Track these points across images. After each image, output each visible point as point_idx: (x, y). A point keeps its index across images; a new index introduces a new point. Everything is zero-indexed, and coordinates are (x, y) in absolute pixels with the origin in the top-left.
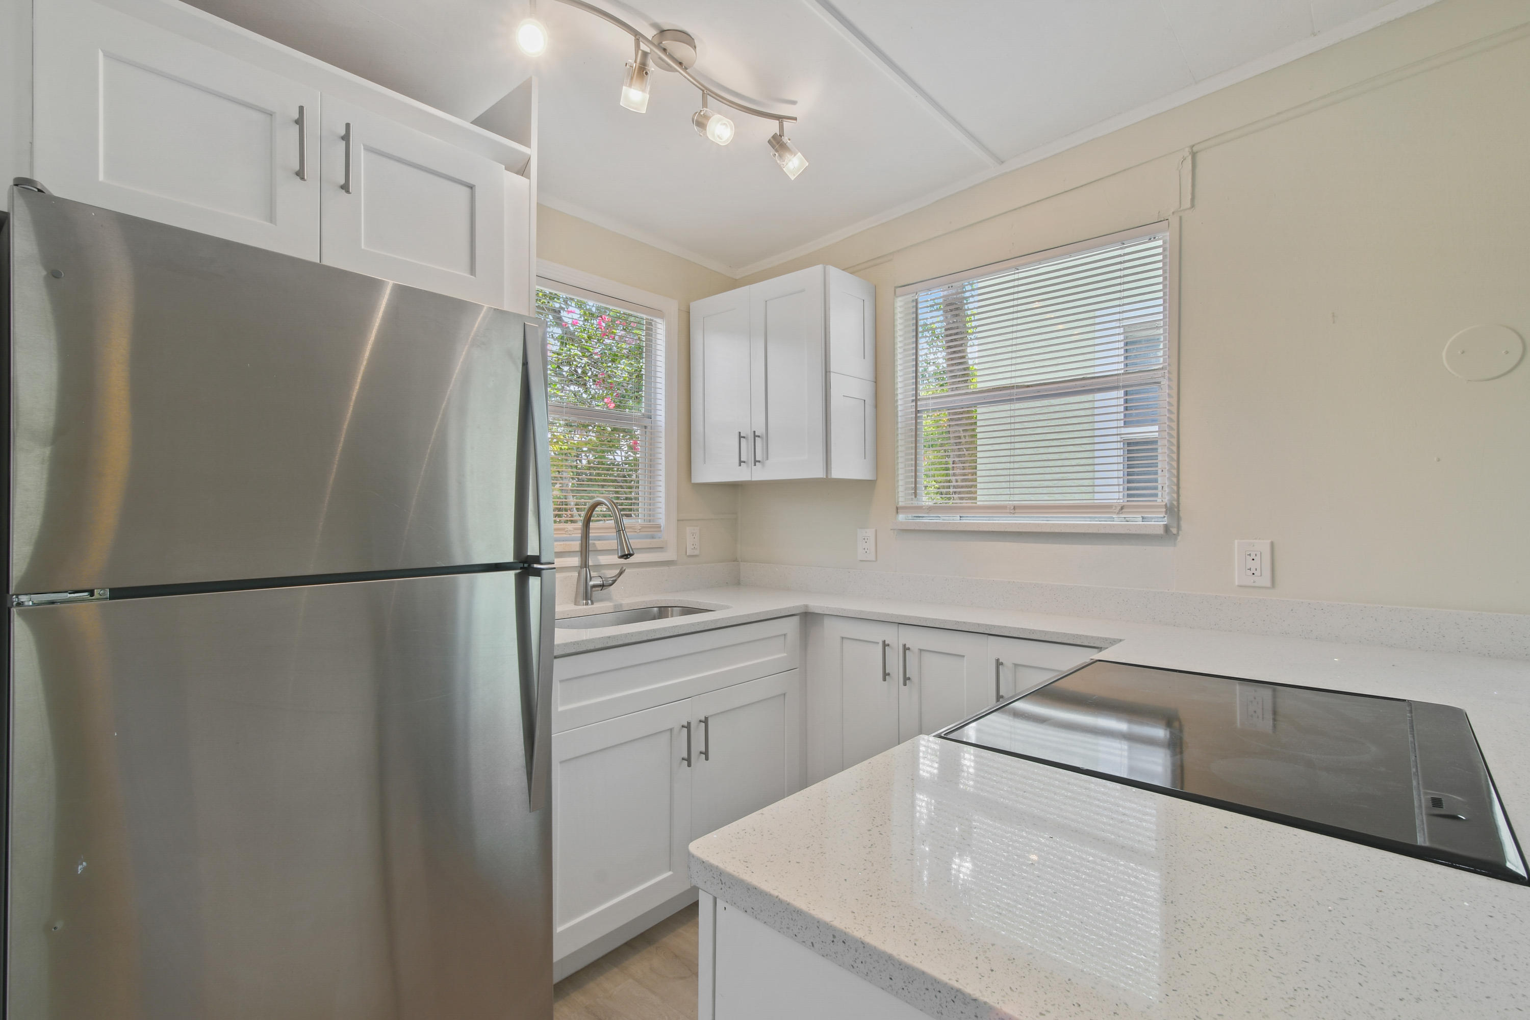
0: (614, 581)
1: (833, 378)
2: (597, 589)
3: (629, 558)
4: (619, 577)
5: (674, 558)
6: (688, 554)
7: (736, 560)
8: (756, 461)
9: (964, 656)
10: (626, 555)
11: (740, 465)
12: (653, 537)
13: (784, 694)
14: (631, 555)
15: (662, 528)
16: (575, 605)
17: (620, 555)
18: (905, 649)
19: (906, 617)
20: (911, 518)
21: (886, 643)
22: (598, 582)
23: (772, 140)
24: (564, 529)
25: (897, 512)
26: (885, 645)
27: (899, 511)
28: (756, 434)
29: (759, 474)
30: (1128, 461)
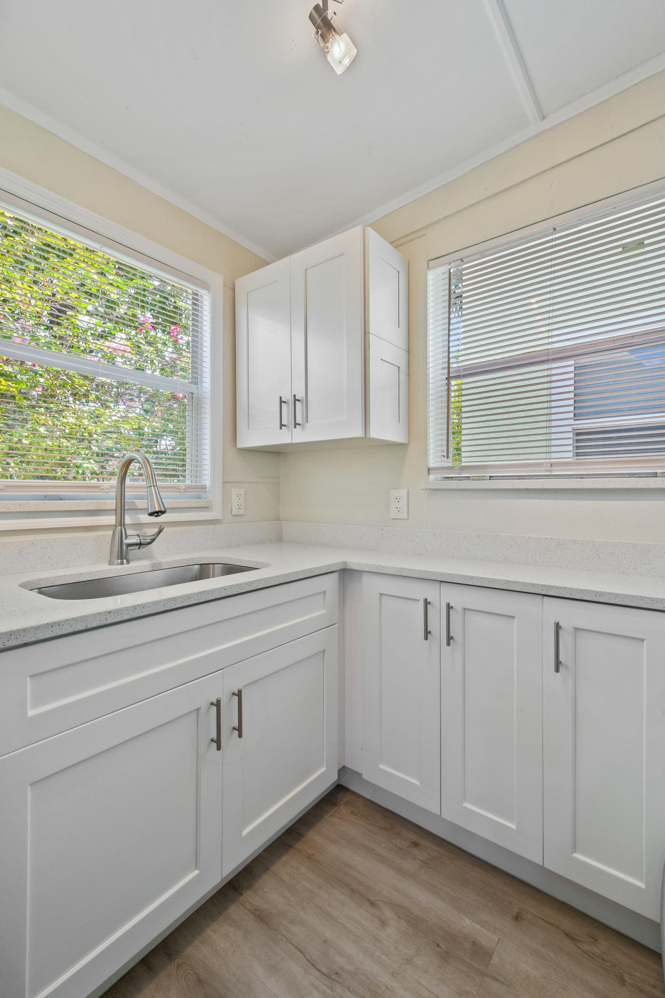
0: (153, 540)
1: (372, 340)
2: (133, 547)
3: (160, 515)
4: (158, 535)
5: (219, 517)
6: (233, 513)
7: (278, 519)
8: (296, 424)
9: (514, 617)
10: (157, 512)
11: (281, 428)
12: (200, 498)
13: (324, 651)
14: (163, 512)
15: (208, 488)
16: (109, 564)
17: (149, 512)
18: (449, 607)
19: (449, 575)
20: (440, 479)
21: (428, 601)
22: (135, 540)
23: (314, 12)
24: (98, 487)
25: (429, 473)
26: (427, 603)
27: (430, 472)
28: (297, 398)
29: (299, 437)
30: (576, 449)
